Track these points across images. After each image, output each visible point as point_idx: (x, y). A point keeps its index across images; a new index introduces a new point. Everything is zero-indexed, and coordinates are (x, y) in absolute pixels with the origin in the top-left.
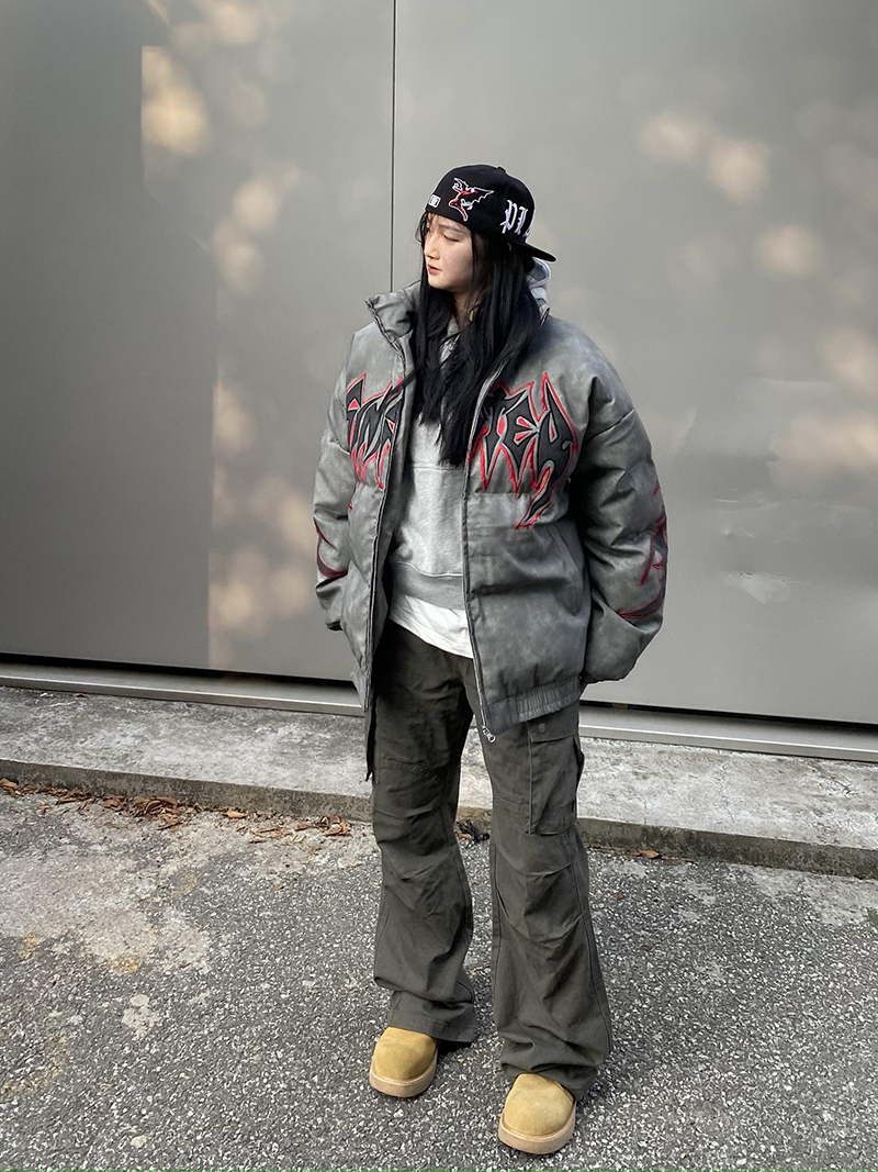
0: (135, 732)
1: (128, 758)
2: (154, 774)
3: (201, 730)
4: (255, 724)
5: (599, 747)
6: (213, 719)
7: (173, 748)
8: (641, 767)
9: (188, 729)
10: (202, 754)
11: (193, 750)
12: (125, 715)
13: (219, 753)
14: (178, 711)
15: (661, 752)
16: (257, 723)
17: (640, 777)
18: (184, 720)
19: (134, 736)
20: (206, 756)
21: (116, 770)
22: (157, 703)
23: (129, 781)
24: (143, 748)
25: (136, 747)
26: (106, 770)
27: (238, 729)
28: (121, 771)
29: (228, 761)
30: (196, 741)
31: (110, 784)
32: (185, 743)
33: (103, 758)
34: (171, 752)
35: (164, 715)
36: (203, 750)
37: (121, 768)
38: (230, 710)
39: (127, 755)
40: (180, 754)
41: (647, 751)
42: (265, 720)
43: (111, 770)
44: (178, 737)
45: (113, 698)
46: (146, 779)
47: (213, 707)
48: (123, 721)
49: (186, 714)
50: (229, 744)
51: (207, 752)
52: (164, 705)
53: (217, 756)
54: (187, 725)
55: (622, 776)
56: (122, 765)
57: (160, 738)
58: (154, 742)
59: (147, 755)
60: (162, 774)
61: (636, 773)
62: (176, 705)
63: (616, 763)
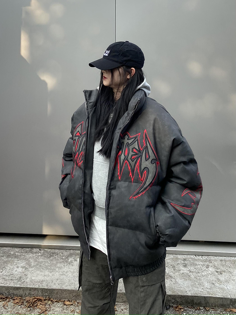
0: (22, 265)
1: (22, 279)
2: (33, 287)
3: (47, 262)
4: (67, 257)
5: (198, 259)
6: (51, 256)
7: (38, 272)
8: (217, 268)
9: (42, 262)
10: (50, 274)
11: (47, 273)
12: (16, 257)
13: (57, 273)
14: (36, 253)
15: (221, 260)
16: (68, 257)
17: (219, 273)
18: (39, 257)
19: (22, 267)
20: (53, 275)
21: (18, 286)
22: (27, 249)
23: (23, 290)
24: (26, 273)
25: (23, 272)
26: (14, 286)
27: (62, 260)
28: (20, 286)
29: (62, 277)
30: (47, 268)
31: (15, 292)
32: (43, 269)
33: (11, 280)
34: (38, 274)
35: (31, 255)
36: (51, 272)
37: (19, 284)
38: (57, 251)
39: (21, 277)
40: (42, 275)
41: (216, 260)
42: (71, 255)
43: (16, 286)
44: (39, 266)
45: (10, 248)
46: (30, 289)
47: (49, 250)
48: (16, 259)
49: (40, 254)
50: (60, 268)
51: (53, 273)
52: (30, 250)
53: (57, 275)
54: (41, 260)
55: (212, 273)
56: (20, 283)
57: (32, 267)
58: (30, 269)
59: (29, 276)
60: (37, 287)
61: (217, 272)
62: (35, 250)
63: (208, 267)
